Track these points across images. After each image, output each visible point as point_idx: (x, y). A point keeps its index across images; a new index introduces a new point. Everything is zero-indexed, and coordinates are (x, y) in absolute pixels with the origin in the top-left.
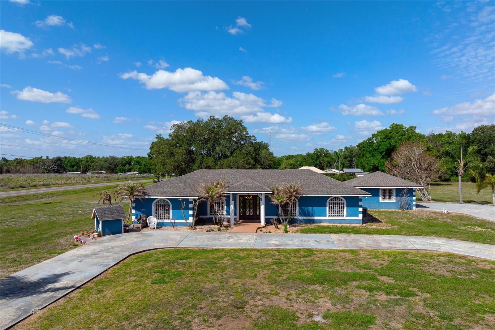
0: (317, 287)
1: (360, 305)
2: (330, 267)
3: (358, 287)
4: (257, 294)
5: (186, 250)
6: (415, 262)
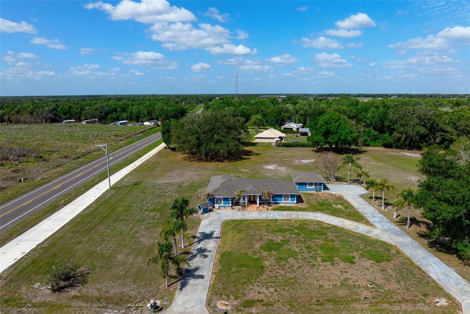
0: (279, 233)
1: (288, 238)
2: (282, 227)
3: (289, 233)
4: (264, 235)
5: (237, 220)
6: (306, 224)
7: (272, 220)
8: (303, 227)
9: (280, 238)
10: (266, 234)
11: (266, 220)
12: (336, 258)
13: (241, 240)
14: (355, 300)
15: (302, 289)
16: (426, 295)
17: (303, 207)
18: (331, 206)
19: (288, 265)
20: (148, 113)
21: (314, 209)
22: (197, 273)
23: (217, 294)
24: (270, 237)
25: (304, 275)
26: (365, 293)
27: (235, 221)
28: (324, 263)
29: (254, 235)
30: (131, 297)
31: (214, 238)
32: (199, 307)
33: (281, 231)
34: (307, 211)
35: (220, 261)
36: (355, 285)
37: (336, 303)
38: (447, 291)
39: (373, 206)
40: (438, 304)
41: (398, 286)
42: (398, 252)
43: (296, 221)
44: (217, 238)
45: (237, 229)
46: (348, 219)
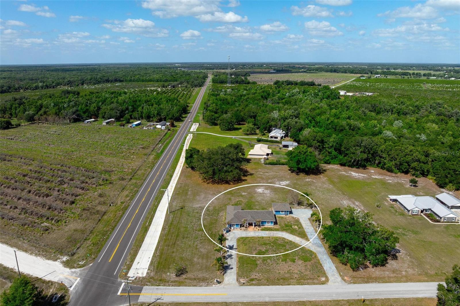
0: (264, 246)
1: (268, 248)
2: (266, 241)
3: (268, 246)
5: (244, 237)
6: (277, 240)
7: (261, 237)
8: (276, 242)
9: (265, 248)
10: (258, 246)
11: (258, 237)
12: (288, 260)
13: (247, 250)
14: (292, 278)
15: (272, 274)
16: (319, 276)
17: (277, 228)
18: (291, 227)
19: (267, 263)
20: (158, 114)
21: (283, 229)
22: (230, 267)
23: (240, 276)
24: (260, 248)
25: (273, 268)
26: (296, 276)
27: (242, 238)
28: (282, 262)
29: (252, 247)
30: (207, 278)
31: (234, 249)
32: (234, 281)
33: (265, 244)
34: (279, 231)
35: (239, 261)
36: (293, 272)
37: (284, 279)
38: (327, 275)
39: (313, 227)
40: (321, 280)
41: (309, 273)
42: (316, 256)
43: (273, 238)
44: (236, 249)
45: (244, 243)
46: (298, 236)
